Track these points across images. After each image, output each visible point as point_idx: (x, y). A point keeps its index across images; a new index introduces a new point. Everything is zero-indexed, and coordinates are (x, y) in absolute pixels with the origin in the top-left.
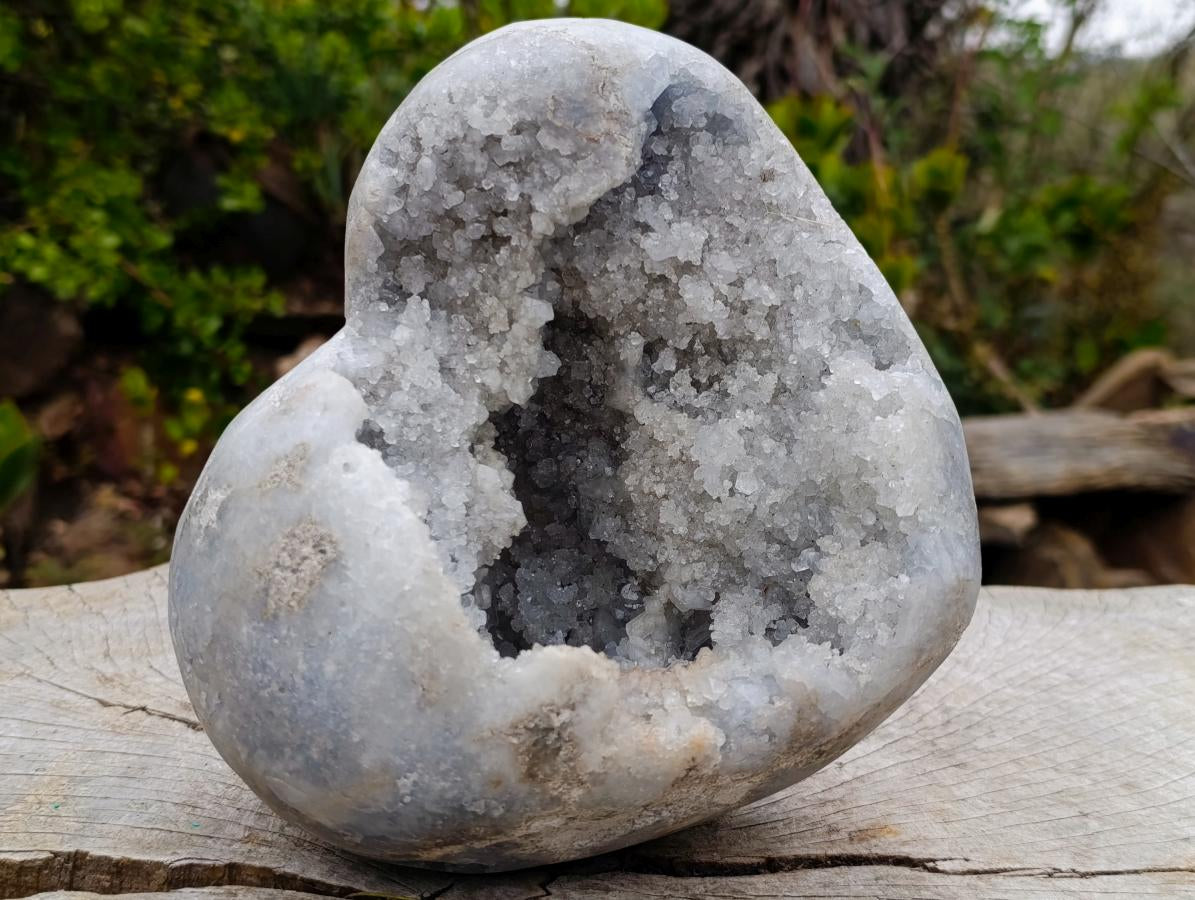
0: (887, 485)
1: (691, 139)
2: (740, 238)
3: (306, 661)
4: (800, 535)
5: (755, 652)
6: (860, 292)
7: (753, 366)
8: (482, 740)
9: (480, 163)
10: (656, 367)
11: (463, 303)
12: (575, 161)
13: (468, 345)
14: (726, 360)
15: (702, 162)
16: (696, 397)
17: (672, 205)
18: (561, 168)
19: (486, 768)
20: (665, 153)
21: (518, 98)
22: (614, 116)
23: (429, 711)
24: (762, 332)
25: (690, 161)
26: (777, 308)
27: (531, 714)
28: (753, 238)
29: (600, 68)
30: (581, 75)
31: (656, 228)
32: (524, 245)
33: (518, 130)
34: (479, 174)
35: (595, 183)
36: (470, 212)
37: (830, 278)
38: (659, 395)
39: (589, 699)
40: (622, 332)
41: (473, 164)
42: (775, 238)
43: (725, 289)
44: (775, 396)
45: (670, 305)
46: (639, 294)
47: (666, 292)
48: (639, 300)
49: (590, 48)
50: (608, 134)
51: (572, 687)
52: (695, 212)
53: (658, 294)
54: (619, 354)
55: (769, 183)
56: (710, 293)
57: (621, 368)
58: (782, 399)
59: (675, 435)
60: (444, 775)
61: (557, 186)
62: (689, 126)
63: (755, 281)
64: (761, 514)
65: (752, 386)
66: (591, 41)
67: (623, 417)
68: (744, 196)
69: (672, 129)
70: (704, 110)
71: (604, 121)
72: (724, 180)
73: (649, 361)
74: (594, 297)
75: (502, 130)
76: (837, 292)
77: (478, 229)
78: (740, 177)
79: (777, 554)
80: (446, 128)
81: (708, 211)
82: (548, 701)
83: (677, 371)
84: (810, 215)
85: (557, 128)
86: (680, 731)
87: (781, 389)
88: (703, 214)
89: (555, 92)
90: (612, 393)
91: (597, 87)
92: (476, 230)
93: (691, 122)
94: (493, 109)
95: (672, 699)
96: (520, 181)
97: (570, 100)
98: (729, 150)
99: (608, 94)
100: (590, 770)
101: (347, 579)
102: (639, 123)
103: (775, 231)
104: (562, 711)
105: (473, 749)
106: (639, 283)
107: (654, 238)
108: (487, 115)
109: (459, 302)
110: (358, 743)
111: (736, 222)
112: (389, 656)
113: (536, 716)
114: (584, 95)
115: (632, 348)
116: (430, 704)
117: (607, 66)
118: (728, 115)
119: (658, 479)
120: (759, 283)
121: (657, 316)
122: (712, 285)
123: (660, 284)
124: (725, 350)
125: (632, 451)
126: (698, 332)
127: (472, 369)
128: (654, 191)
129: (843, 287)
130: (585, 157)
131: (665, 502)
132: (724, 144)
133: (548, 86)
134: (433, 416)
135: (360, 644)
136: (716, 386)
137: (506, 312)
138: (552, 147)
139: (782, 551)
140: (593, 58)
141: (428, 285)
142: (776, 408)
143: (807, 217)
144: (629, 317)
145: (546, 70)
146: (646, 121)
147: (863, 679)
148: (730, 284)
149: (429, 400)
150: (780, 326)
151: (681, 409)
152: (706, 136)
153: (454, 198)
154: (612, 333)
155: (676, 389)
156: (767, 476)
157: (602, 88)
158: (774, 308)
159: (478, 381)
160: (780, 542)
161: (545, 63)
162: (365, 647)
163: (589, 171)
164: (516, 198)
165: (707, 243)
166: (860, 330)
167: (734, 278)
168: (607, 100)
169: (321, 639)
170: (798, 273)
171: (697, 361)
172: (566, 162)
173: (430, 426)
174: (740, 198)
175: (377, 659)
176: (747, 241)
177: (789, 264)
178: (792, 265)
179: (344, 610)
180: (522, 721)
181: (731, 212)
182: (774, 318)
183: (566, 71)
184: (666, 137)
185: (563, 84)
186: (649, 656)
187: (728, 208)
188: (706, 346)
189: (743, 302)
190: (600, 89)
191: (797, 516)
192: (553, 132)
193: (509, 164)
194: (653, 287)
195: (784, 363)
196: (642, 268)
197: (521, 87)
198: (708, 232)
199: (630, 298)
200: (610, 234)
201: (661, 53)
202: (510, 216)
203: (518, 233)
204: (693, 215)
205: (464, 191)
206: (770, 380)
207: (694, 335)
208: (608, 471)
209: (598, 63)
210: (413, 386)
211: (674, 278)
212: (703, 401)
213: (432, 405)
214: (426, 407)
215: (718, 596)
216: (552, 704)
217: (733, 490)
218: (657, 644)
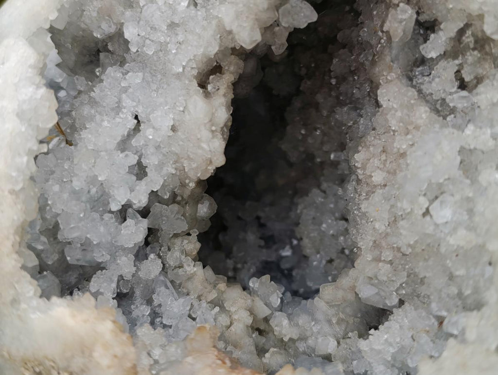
10: (424, 49)
16: (454, 94)
51: (73, 357)
73: (419, 40)
83: (441, 60)
104: (61, 373)
113: (41, 364)
119: (381, 166)
131: (379, 191)
155: (436, 78)
156: (471, 210)
212: (458, 99)
213: (177, 25)
214: (172, 26)
215: (401, 302)
216: (54, 362)
217: (427, 212)
218: (342, 316)
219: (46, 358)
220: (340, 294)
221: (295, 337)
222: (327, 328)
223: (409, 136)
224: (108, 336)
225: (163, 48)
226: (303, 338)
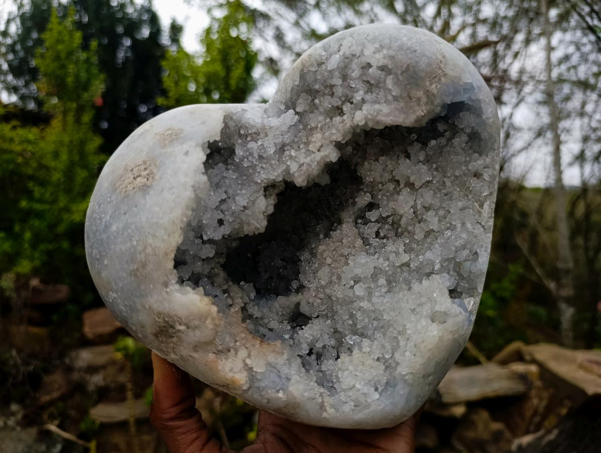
0: (405, 351)
1: (458, 134)
2: (443, 191)
3: (110, 217)
4: (362, 327)
5: (293, 364)
6: (474, 254)
7: (404, 246)
8: (144, 306)
9: (356, 73)
10: (368, 214)
11: (310, 129)
12: (394, 100)
13: (299, 147)
14: (398, 235)
15: (454, 148)
16: (373, 238)
17: (427, 155)
18: (386, 99)
19: (141, 318)
20: (442, 131)
21: (392, 55)
22: (428, 94)
23: (133, 278)
24: (419, 236)
25: (450, 143)
26: (434, 232)
27: (168, 314)
28: (449, 196)
29: (440, 68)
30: (429, 65)
31: (412, 159)
32: (347, 122)
33: (382, 68)
34: (352, 77)
35: (395, 117)
36: (339, 91)
37: (466, 238)
38: (360, 225)
39: (197, 330)
40: (365, 190)
41: (353, 71)
42: (457, 203)
43: (419, 207)
44: (403, 265)
45: (392, 195)
46: (383, 180)
47: (395, 188)
48: (381, 183)
49: (444, 57)
50: (419, 99)
51: (193, 320)
52: (435, 166)
53: (391, 186)
54: (357, 197)
55: (476, 179)
56: (412, 203)
57: (354, 203)
58: (405, 268)
59: (352, 246)
60: (126, 306)
61: (378, 105)
62: (461, 127)
63: (434, 213)
64: (355, 305)
65: (397, 253)
66: (447, 55)
67: (340, 222)
68: (460, 176)
69: (453, 124)
70: (474, 125)
71: (422, 93)
72: (457, 162)
73: (367, 210)
74: (365, 167)
75: (374, 64)
76: (464, 247)
77: (337, 102)
78: (465, 166)
79: (349, 325)
80: (354, 48)
81: (440, 170)
82: (179, 316)
83: (374, 222)
84: (481, 206)
85: (398, 80)
86: (231, 370)
87: (407, 265)
88: (437, 169)
89: (411, 63)
90: (343, 210)
91: (432, 75)
92: (336, 102)
93: (463, 126)
94: (379, 51)
95: (243, 353)
96: (366, 93)
97: (415, 72)
98: (471, 151)
99: (434, 82)
100: (182, 354)
101: (145, 198)
102: (437, 106)
103: (461, 200)
104: (182, 325)
105: (139, 307)
106: (387, 176)
107: (407, 162)
108: (374, 53)
109: (309, 127)
110: (105, 265)
111: (448, 183)
112: (135, 243)
113: (171, 318)
114: (423, 75)
115: (363, 199)
116: (135, 275)
117: (444, 70)
118: (482, 136)
119: (332, 256)
120: (435, 216)
121: (384, 195)
122: (415, 201)
123: (395, 183)
124: (400, 230)
125: (332, 237)
126: (395, 215)
127: (291, 157)
128: (425, 144)
129: (469, 246)
130: (399, 102)
131: (327, 267)
132: (470, 147)
133: (411, 59)
134: (261, 163)
135: (129, 228)
136: (385, 241)
137: (320, 144)
138: (390, 87)
139: (352, 326)
140: (441, 62)
141: (305, 111)
142: (399, 270)
143: (480, 206)
144: (373, 187)
145: (416, 51)
146: (441, 107)
147: (325, 415)
148: (424, 207)
149: (264, 156)
150: (429, 240)
151: (363, 238)
152: (465, 138)
153: (337, 81)
154: (361, 187)
155: (368, 228)
156: (370, 293)
157: (434, 78)
158: (433, 231)
159: (288, 163)
160: (353, 322)
161: (418, 48)
162: (129, 231)
163: (397, 109)
164: (359, 98)
165: (428, 182)
166: (460, 269)
167: (426, 205)
168: (431, 84)
169: (120, 213)
170: (455, 225)
171: (385, 225)
172: (390, 98)
173: (256, 165)
174: (458, 174)
175: (130, 240)
176: (446, 195)
177: (454, 218)
178: (455, 220)
179: (134, 209)
180: (164, 314)
181: (449, 177)
182: (430, 234)
183: (424, 58)
184: (448, 125)
185: (417, 62)
186: (277, 314)
187: (449, 175)
188: (393, 223)
189: (423, 218)
190: (432, 77)
191: (366, 320)
192: (395, 80)
193: (368, 82)
194: (391, 182)
195: (417, 256)
196: (392, 172)
197: (398, 51)
198: (433, 178)
199: (378, 179)
200: (393, 147)
201: (474, 84)
202: (353, 106)
203: (349, 115)
204: (432, 166)
205: (343, 81)
206: (405, 258)
207: (392, 214)
208: (321, 236)
209: (442, 66)
210: (262, 145)
211: (402, 185)
212: (375, 242)
213: (264, 158)
214: (261, 157)
215: (318, 317)
216: (180, 319)
217: (352, 287)
218: (284, 312)
219: (176, 316)
220: (288, 303)
221: (259, 317)
222: (276, 317)
223: (349, 249)
224: (215, 314)
225: (254, 167)
226: (262, 318)
